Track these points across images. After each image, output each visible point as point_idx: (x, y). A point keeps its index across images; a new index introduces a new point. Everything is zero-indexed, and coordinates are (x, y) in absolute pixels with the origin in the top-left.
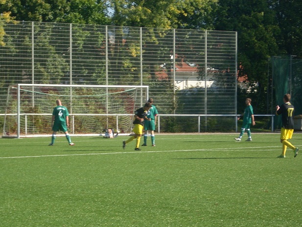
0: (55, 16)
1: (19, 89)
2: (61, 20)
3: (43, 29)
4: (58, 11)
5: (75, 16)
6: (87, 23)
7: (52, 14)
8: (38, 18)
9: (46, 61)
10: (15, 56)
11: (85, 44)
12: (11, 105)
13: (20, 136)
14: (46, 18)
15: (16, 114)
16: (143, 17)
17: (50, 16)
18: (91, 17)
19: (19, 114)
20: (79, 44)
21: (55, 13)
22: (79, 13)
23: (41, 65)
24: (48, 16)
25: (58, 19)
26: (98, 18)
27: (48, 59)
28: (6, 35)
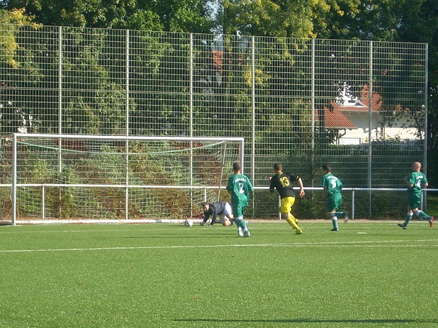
0: (110, 15)
1: (16, 142)
2: (119, 23)
4: (114, 8)
5: (146, 17)
6: (167, 28)
7: (104, 12)
8: (79, 19)
11: (162, 65)
12: (32, 169)
13: (16, 222)
14: (94, 20)
15: (11, 185)
16: (266, 17)
17: (102, 16)
18: (175, 18)
19: (16, 185)
20: (154, 65)
21: (111, 11)
22: (153, 11)
23: (85, 100)
24: (97, 15)
25: (115, 20)
26: (187, 20)
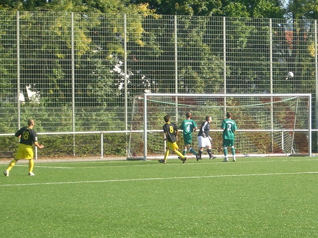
0: (210, 6)
1: (146, 100)
2: (217, 12)
3: (194, 24)
5: (236, 7)
6: (251, 16)
7: (206, 4)
8: (188, 10)
9: (199, 64)
10: (159, 58)
11: (248, 42)
14: (199, 10)
15: (143, 131)
17: (204, 7)
18: (257, 7)
19: (146, 131)
20: (242, 42)
21: (211, 3)
22: (241, 2)
23: (194, 69)
24: (201, 7)
25: (214, 10)
26: (266, 9)
27: (202, 62)
28: (146, 33)
